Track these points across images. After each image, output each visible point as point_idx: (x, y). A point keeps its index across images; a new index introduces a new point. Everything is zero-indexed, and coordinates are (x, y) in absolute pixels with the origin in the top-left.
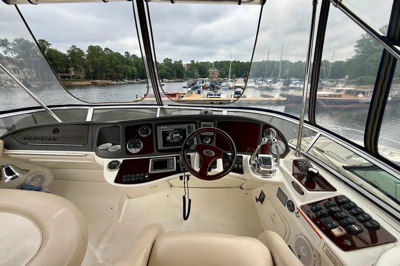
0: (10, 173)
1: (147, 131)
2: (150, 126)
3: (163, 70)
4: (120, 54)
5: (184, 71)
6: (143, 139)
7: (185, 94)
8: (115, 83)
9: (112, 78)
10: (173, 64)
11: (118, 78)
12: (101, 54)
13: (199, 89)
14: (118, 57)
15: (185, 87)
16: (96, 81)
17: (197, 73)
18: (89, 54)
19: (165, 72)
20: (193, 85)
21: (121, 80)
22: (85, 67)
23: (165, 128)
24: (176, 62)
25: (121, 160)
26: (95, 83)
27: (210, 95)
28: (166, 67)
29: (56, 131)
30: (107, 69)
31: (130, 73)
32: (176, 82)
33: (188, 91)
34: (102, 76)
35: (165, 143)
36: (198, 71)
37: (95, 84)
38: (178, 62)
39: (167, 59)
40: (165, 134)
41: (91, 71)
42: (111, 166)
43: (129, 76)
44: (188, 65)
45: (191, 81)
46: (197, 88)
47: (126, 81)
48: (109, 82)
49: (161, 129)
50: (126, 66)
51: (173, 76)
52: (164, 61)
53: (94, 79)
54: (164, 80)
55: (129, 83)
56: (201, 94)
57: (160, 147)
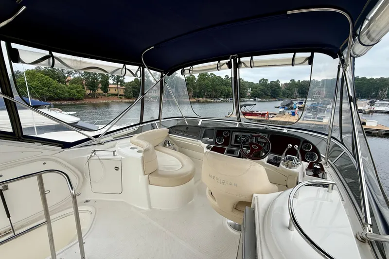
0: (169, 144)
1: (227, 134)
2: (229, 131)
3: (257, 90)
4: (220, 77)
5: (280, 91)
6: (224, 138)
7: (276, 114)
8: (213, 101)
9: (211, 97)
10: (269, 84)
11: (216, 97)
12: (207, 78)
13: (293, 110)
14: (219, 80)
15: (278, 107)
16: (199, 99)
17: (296, 93)
18: (199, 79)
19: (259, 92)
20: (288, 105)
21: (218, 99)
22: (194, 88)
23: (237, 134)
24: (273, 81)
25: (212, 146)
26: (199, 100)
27: (307, 117)
28: (261, 87)
29: (187, 128)
30: (209, 90)
31: (226, 93)
32: (269, 101)
33: (280, 112)
34: (204, 95)
35: (236, 141)
36: (298, 91)
37: (198, 102)
38: (275, 82)
39: (263, 79)
40: (237, 137)
41: (198, 91)
42: (208, 147)
43: (224, 96)
44: (286, 84)
45: (287, 101)
46: (292, 109)
47: (222, 99)
48: (209, 100)
49: (235, 134)
50: (223, 87)
51: (267, 95)
52: (260, 81)
53: (198, 97)
54: (256, 99)
55: (224, 102)
56: (296, 115)
57: (233, 143)
